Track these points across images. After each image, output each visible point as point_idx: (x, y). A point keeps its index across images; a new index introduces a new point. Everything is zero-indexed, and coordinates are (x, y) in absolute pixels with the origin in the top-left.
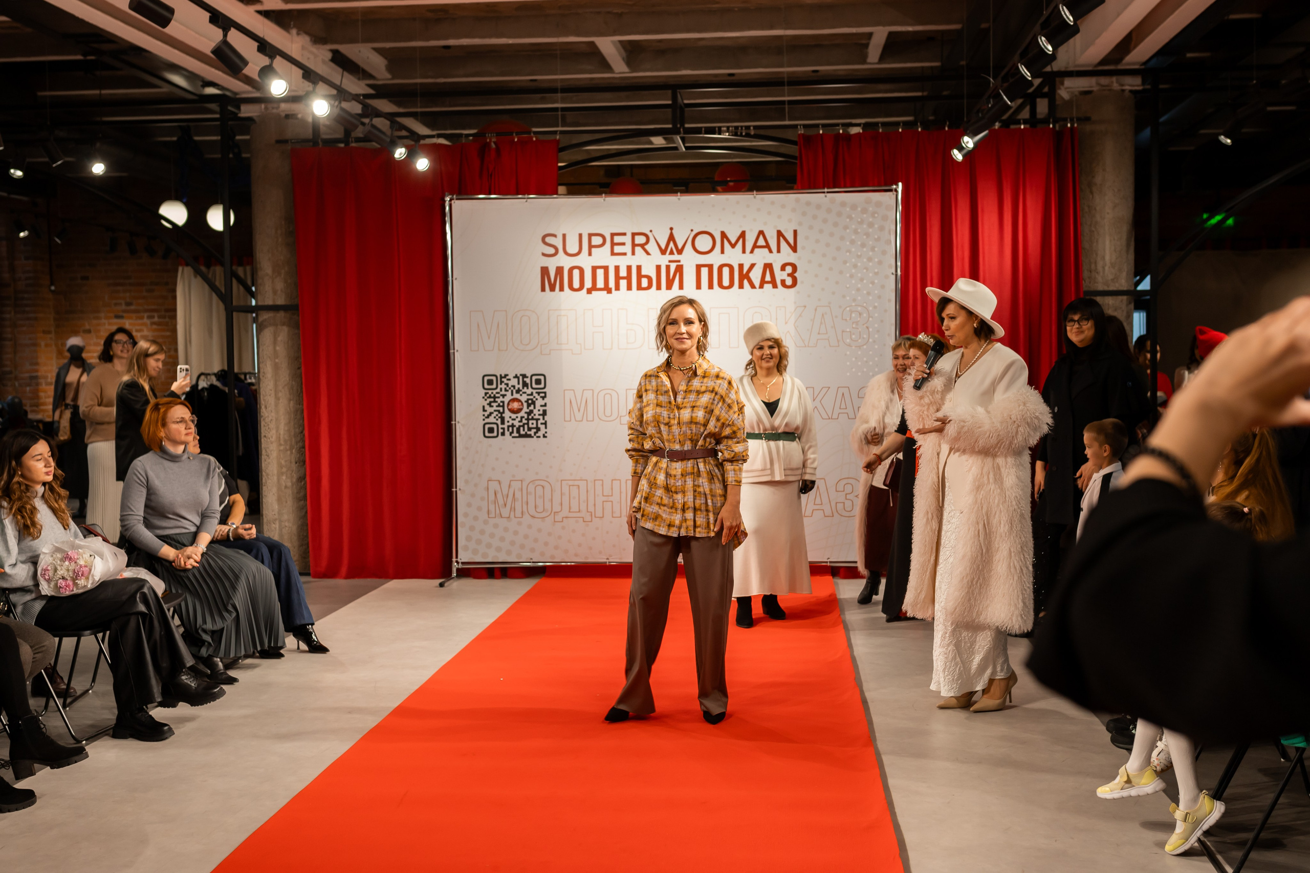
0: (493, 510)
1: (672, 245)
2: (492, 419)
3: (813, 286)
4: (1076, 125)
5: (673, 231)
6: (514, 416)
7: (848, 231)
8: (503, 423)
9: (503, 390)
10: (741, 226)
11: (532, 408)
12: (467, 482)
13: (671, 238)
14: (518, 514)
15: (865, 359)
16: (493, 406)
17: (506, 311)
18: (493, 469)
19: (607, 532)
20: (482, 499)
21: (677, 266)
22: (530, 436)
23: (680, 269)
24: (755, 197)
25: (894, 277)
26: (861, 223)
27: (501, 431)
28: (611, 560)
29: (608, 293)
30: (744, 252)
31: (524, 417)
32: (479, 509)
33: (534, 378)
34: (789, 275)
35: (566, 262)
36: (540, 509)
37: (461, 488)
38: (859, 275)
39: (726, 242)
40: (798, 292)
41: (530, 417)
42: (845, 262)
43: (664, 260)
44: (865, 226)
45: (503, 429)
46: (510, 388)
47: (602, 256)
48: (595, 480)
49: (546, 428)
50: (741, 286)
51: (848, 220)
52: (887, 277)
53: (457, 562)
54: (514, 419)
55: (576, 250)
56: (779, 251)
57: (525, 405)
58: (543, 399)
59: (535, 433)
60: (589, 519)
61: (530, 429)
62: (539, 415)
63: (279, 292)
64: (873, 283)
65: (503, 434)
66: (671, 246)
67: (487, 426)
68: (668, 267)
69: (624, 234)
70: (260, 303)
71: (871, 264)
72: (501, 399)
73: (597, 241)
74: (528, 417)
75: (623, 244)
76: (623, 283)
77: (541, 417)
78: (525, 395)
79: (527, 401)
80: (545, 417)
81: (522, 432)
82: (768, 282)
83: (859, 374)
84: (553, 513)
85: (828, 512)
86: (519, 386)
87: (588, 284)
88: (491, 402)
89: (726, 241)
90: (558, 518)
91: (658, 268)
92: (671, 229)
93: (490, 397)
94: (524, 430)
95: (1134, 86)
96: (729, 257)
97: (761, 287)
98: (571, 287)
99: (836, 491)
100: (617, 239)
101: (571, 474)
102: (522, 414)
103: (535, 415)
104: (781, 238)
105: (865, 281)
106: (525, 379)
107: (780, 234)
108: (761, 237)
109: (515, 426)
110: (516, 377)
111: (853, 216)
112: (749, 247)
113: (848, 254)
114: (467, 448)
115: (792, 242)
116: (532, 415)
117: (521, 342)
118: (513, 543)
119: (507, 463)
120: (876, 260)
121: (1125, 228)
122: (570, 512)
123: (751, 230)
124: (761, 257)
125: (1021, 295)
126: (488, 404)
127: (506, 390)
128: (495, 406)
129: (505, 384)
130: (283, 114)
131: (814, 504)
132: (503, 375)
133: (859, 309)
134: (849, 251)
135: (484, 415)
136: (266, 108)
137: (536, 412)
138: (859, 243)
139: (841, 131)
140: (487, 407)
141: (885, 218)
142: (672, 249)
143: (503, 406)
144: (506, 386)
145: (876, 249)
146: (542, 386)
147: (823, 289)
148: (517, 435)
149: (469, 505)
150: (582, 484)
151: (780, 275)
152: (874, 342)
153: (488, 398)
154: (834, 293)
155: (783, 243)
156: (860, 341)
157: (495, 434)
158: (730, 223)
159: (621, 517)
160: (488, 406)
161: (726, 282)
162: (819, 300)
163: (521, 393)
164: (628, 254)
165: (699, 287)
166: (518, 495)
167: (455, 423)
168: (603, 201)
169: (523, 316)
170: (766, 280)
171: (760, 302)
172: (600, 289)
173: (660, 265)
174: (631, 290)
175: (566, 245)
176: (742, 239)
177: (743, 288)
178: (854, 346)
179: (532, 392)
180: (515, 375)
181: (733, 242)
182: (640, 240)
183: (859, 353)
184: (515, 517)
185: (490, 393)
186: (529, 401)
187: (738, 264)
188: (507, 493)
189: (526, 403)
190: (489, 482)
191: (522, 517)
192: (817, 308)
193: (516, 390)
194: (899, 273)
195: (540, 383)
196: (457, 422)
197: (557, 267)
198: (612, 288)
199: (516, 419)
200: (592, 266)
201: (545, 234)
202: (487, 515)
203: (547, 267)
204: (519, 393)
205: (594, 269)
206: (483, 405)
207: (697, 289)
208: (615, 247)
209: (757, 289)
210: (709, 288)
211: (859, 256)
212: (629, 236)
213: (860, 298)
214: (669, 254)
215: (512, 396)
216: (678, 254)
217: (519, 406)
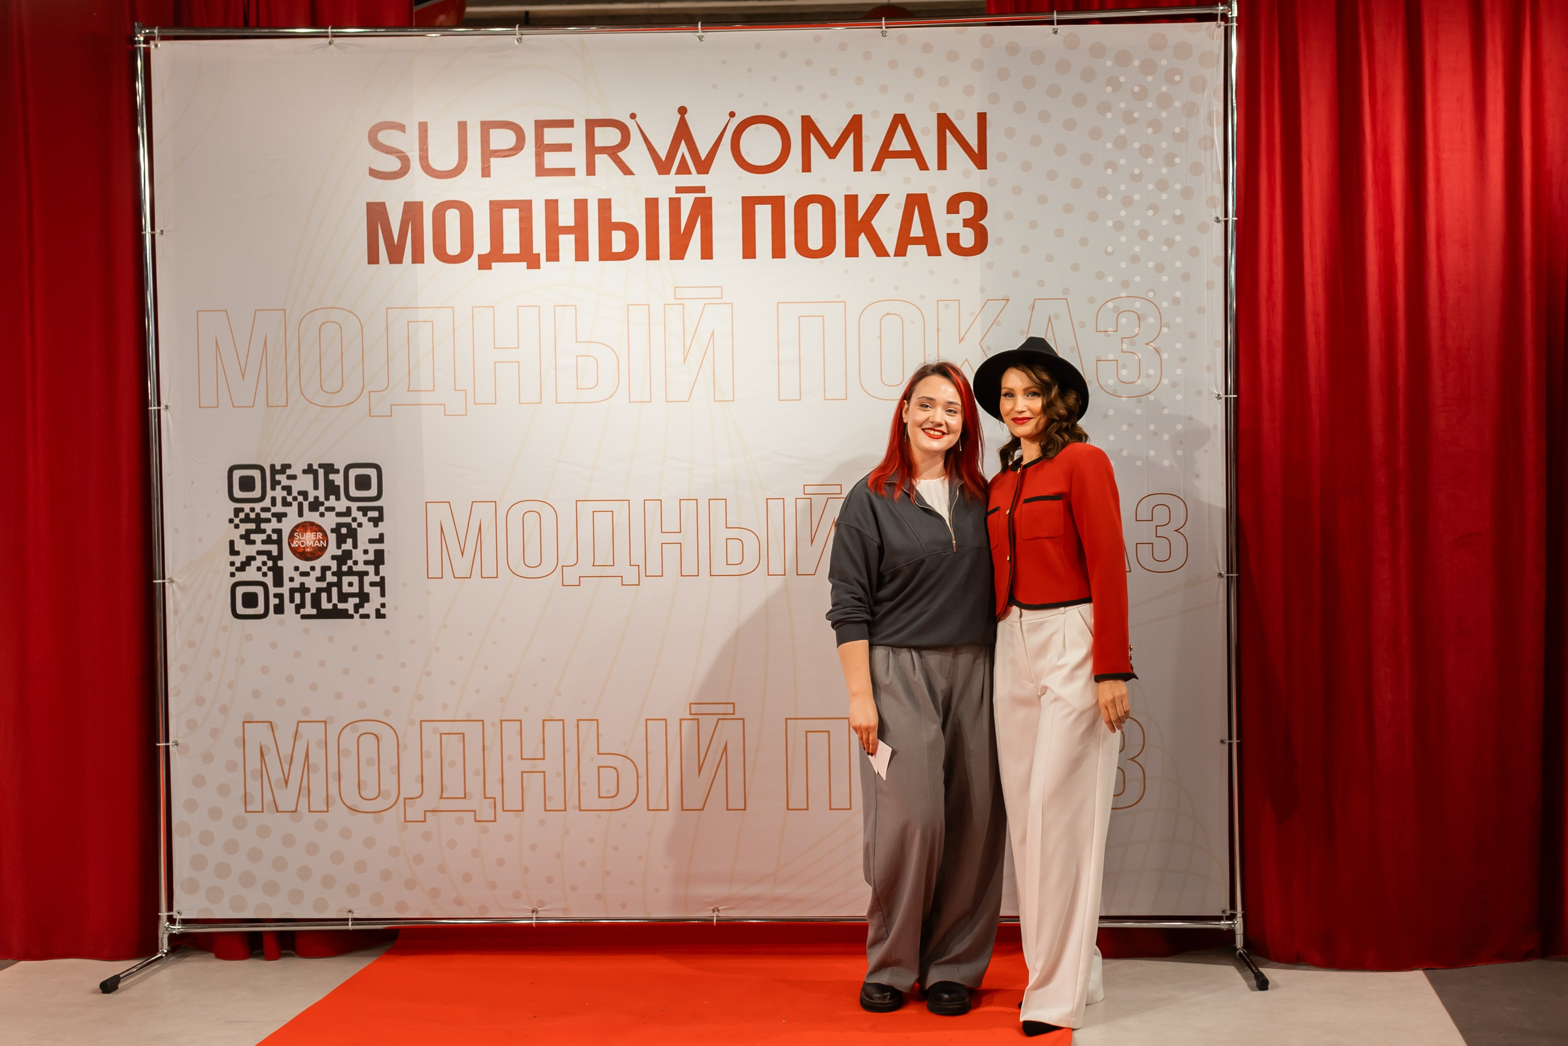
0: (257, 794)
1: (683, 148)
2: (251, 573)
3: (1025, 249)
5: (687, 117)
6: (305, 566)
7: (1109, 115)
8: (278, 582)
9: (279, 501)
10: (850, 105)
11: (348, 545)
12: (192, 725)
13: (683, 133)
14: (318, 803)
15: (1152, 427)
16: (253, 542)
17: (284, 310)
18: (256, 694)
19: (533, 847)
20: (231, 766)
21: (697, 200)
22: (344, 614)
23: (703, 208)
24: (884, 35)
26: (1142, 95)
27: (274, 601)
28: (541, 915)
29: (530, 267)
30: (858, 166)
31: (329, 568)
32: (224, 790)
33: (354, 473)
34: (967, 223)
35: (428, 193)
36: (370, 791)
37: (180, 741)
38: (1137, 223)
40: (990, 265)
41: (345, 568)
42: (1103, 192)
43: (664, 187)
44: (1150, 105)
46: (295, 499)
47: (515, 178)
48: (501, 721)
49: (383, 594)
50: (852, 251)
51: (1109, 89)
52: (1203, 228)
53: (171, 920)
54: (305, 574)
55: (452, 163)
56: (942, 165)
57: (332, 538)
58: (376, 525)
59: (357, 607)
60: (487, 813)
61: (343, 598)
62: (366, 563)
64: (1170, 242)
65: (279, 609)
66: (682, 153)
67: (240, 591)
68: (675, 204)
69: (569, 124)
71: (1164, 196)
72: (274, 524)
73: (502, 139)
74: (339, 567)
75: (567, 147)
76: (567, 243)
77: (371, 569)
78: (331, 515)
79: (336, 530)
80: (381, 566)
81: (326, 605)
82: (917, 241)
84: (401, 800)
86: (316, 493)
87: (482, 245)
88: (249, 532)
89: (814, 143)
90: (414, 812)
91: (652, 205)
92: (683, 111)
93: (247, 519)
94: (329, 600)
96: (823, 180)
97: (901, 251)
98: (441, 254)
100: (552, 136)
101: (445, 707)
102: (326, 560)
103: (356, 563)
104: (948, 133)
105: (1150, 239)
106: (332, 477)
107: (944, 123)
108: (900, 131)
109: (308, 590)
110: (309, 470)
111: (1122, 79)
112: (869, 158)
113: (1109, 171)
114: (192, 644)
115: (973, 142)
116: (350, 563)
117: (321, 387)
118: (304, 873)
119: (290, 679)
120: (1178, 186)
122: (441, 798)
123: (875, 114)
124: (900, 180)
125: (1528, 271)
126: (242, 537)
127: (285, 503)
128: (258, 542)
129: (284, 488)
132: (278, 467)
133: (1138, 304)
134: (1112, 165)
135: (232, 564)
137: (357, 555)
138: (1137, 145)
140: (240, 545)
141: (1198, 85)
142: (683, 160)
143: (279, 542)
144: (285, 493)
145: (1177, 160)
146: (373, 492)
147: (1050, 258)
148: (314, 612)
149: (199, 781)
150: (472, 731)
151: (945, 224)
152: (1174, 385)
153: (242, 521)
154: (1075, 267)
155: (953, 147)
156: (1139, 382)
157: (260, 609)
158: (824, 96)
159: (565, 810)
160: (244, 541)
161: (815, 241)
162: (1041, 283)
163: (322, 509)
164: (577, 172)
165: (749, 252)
166: (317, 756)
167: (164, 584)
168: (516, 42)
169: (324, 323)
170: (912, 235)
171: (897, 288)
172: (511, 258)
173: (656, 200)
174: (586, 259)
175: (427, 148)
176: (852, 136)
177: (857, 256)
178: (1125, 396)
179: (349, 509)
180: (306, 468)
181: (832, 145)
182: (607, 137)
183: (1138, 412)
184: (310, 811)
185: (247, 510)
186: (340, 530)
187: (845, 195)
188: (290, 753)
189: (335, 535)
190: (246, 724)
191: (327, 811)
192: (1035, 304)
193: (310, 503)
194: (1232, 218)
195: (368, 487)
196: (166, 581)
197: (408, 206)
198: (539, 254)
199: (311, 572)
200: (491, 202)
201: (377, 122)
202: (244, 806)
203: (383, 205)
204: (317, 510)
205: (497, 208)
206: (232, 539)
207: (745, 257)
208: (546, 154)
209: (889, 256)
210: (773, 257)
211: (1136, 178)
212: (580, 130)
213: (1138, 279)
214: (676, 174)
215: (300, 518)
216: (699, 172)
217: (317, 541)
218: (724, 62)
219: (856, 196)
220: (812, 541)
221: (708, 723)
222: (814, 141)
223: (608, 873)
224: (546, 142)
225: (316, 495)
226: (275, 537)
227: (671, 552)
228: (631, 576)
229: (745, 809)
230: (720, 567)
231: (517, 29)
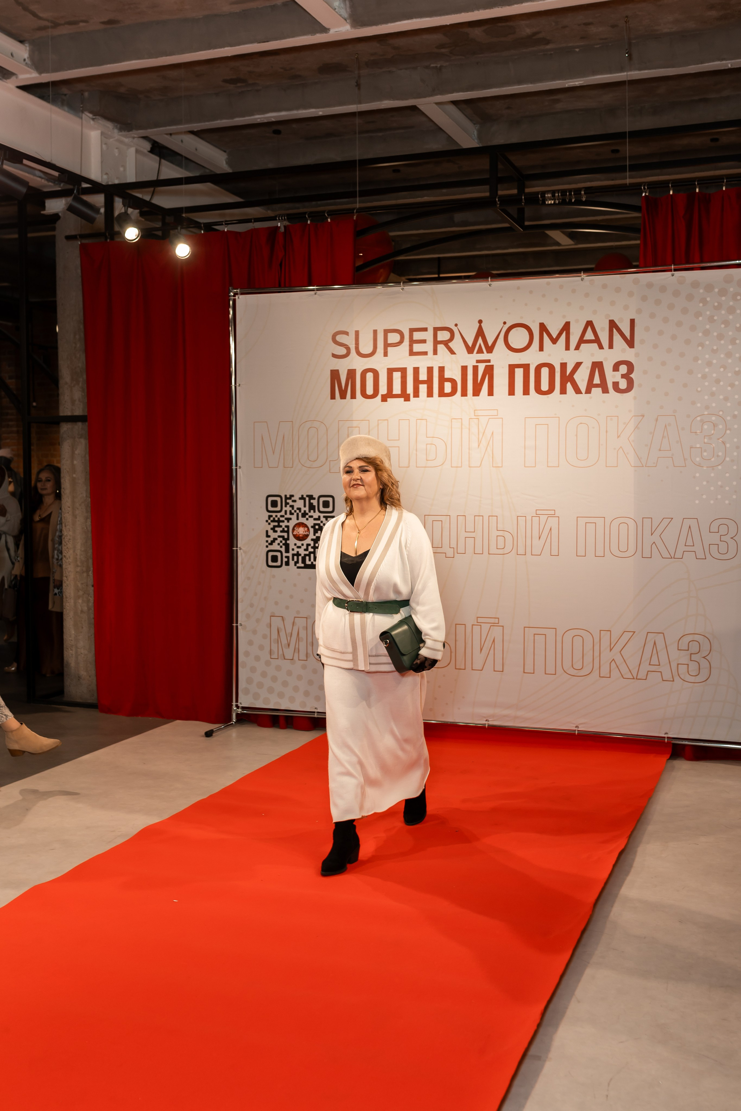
0: (276, 650)
1: (480, 341)
2: (275, 546)
3: (653, 390)
5: (482, 324)
6: (299, 543)
7: (701, 318)
8: (287, 551)
9: (288, 513)
10: (564, 317)
12: (248, 616)
13: (480, 333)
14: (303, 656)
15: (720, 483)
16: (276, 531)
17: (292, 421)
18: (276, 603)
20: (264, 637)
21: (486, 365)
23: (489, 370)
24: (582, 280)
26: (719, 308)
27: (285, 560)
29: (405, 400)
30: (567, 348)
31: (310, 545)
33: (322, 500)
34: (623, 376)
35: (359, 364)
37: (242, 623)
38: (714, 375)
39: (546, 337)
40: (635, 398)
42: (696, 359)
43: (470, 360)
45: (287, 557)
46: (295, 511)
47: (399, 357)
50: (563, 391)
51: (701, 305)
53: (237, 707)
54: (299, 547)
55: (370, 350)
56: (611, 346)
57: (312, 530)
64: (731, 385)
65: (287, 564)
67: (271, 554)
68: (475, 369)
69: (425, 329)
71: (730, 361)
72: (286, 523)
73: (394, 338)
75: (424, 341)
76: (423, 388)
78: (311, 519)
79: (313, 527)
81: (308, 562)
82: (597, 386)
83: (712, 502)
85: (667, 675)
87: (383, 390)
88: (275, 526)
91: (464, 369)
92: (480, 322)
93: (274, 521)
94: (310, 560)
96: (549, 355)
97: (588, 391)
98: (364, 394)
99: (678, 650)
100: (417, 336)
102: (308, 541)
104: (614, 330)
105: (721, 383)
106: (312, 501)
107: (613, 325)
108: (589, 329)
109: (300, 555)
110: (302, 498)
111: (708, 299)
112: (573, 343)
113: (700, 348)
114: (249, 578)
117: (308, 458)
118: (296, 689)
119: (291, 597)
123: (577, 321)
124: (588, 354)
126: (272, 529)
127: (291, 514)
128: (279, 531)
129: (291, 506)
131: (650, 665)
132: (288, 496)
133: (714, 418)
134: (701, 345)
135: (267, 541)
138: (715, 334)
139: (698, 190)
140: (271, 532)
142: (480, 345)
143: (288, 532)
144: (291, 509)
145: (738, 342)
146: (330, 509)
147: (666, 394)
148: (303, 565)
149: (251, 643)
151: (611, 377)
152: (732, 461)
153: (272, 521)
154: (680, 399)
155: (617, 337)
156: (713, 459)
157: (279, 563)
158: (551, 313)
160: (272, 531)
161: (545, 386)
162: (662, 407)
163: (307, 516)
164: (429, 353)
165: (512, 392)
166: (303, 634)
167: (237, 550)
168: (402, 291)
169: (310, 428)
170: (594, 383)
171: (586, 410)
172: (396, 396)
173: (466, 367)
174: (432, 396)
175: (358, 344)
176: (565, 332)
177: (566, 393)
178: (705, 466)
179: (319, 517)
180: (301, 497)
181: (554, 337)
182: (443, 336)
183: (712, 475)
184: (299, 660)
185: (274, 516)
186: (315, 527)
187: (561, 364)
188: (291, 632)
189: (313, 529)
190: (272, 617)
191: (307, 660)
192: (658, 418)
193: (302, 514)
195: (328, 507)
196: (238, 549)
197: (349, 370)
198: (409, 394)
199: (302, 547)
200: (388, 369)
201: (335, 331)
202: (270, 656)
203: (338, 371)
204: (305, 517)
205: (390, 371)
206: (267, 530)
207: (510, 394)
208: (414, 345)
209: (582, 393)
210: (524, 394)
211: (714, 351)
212: (430, 333)
213: (714, 405)
214: (478, 353)
215: (298, 521)
216: (488, 352)
217: (305, 532)
218: (501, 297)
219: (566, 363)
220: (540, 538)
221: (485, 627)
222: (545, 335)
223: (436, 699)
224: (414, 339)
225: (305, 510)
226: (286, 529)
227: (470, 542)
228: (450, 553)
229: (503, 671)
230: (493, 550)
231: (402, 284)
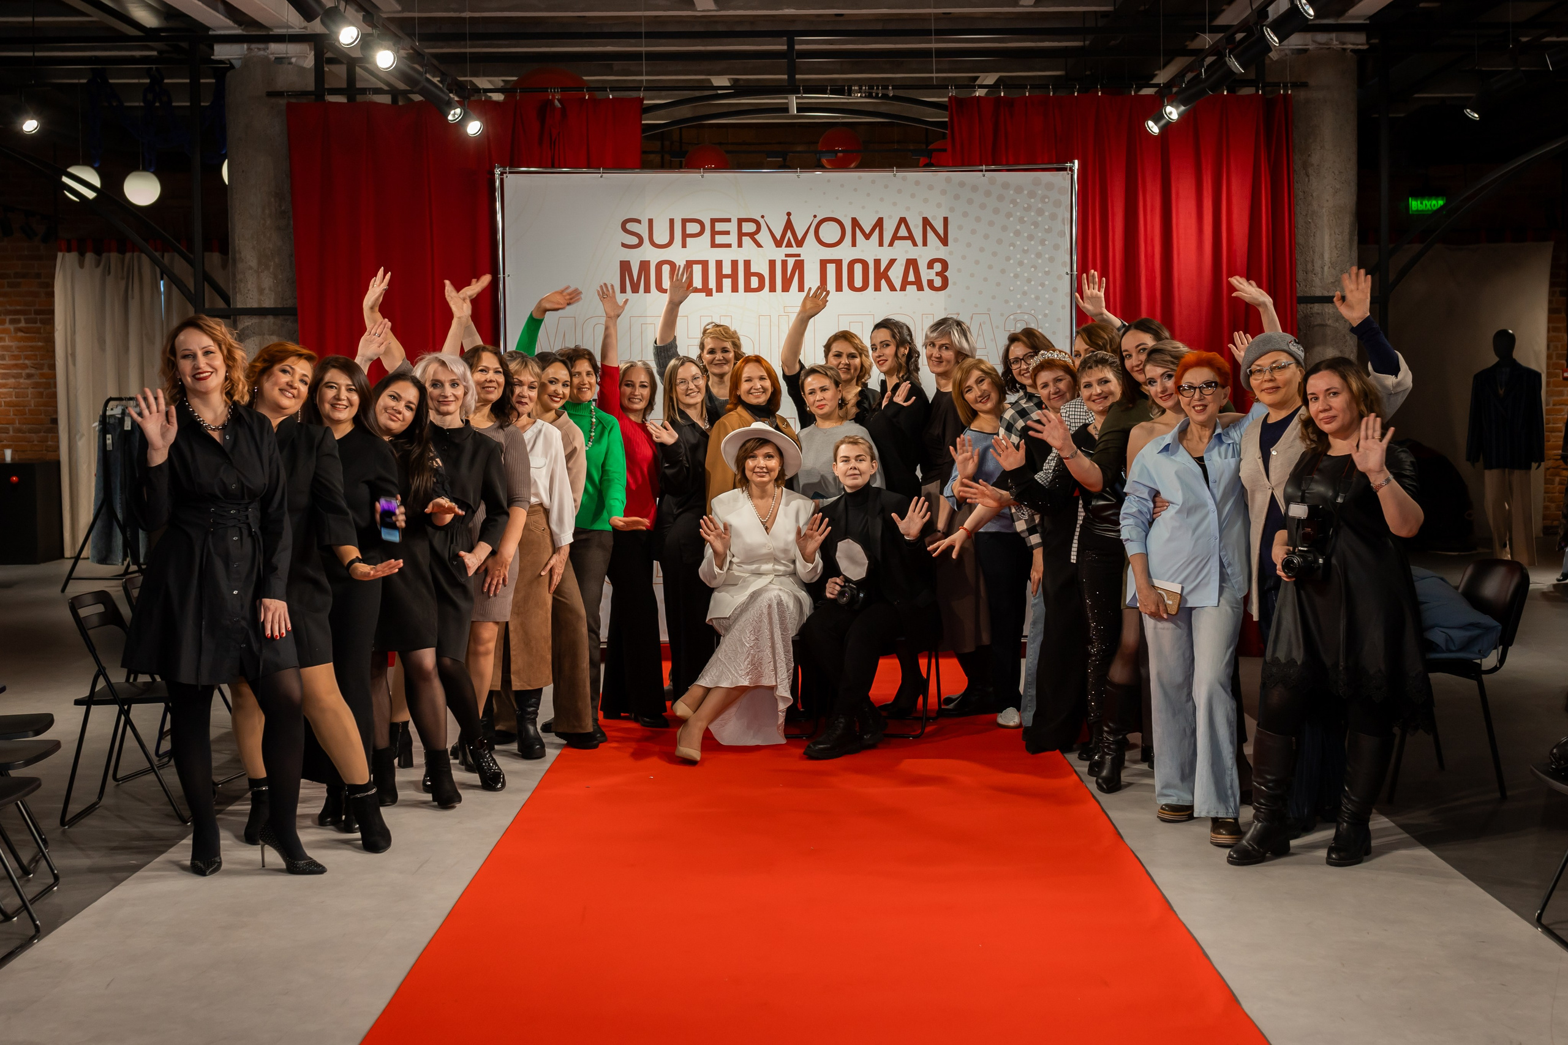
1: (789, 234)
3: (968, 288)
4: (1290, 92)
5: (791, 217)
7: (1011, 219)
10: (877, 212)
13: (789, 226)
21: (796, 261)
23: (799, 265)
24: (895, 176)
25: (1069, 277)
26: (1028, 209)
29: (707, 295)
30: (881, 244)
34: (937, 274)
35: (654, 256)
38: (1026, 275)
39: (858, 232)
40: (950, 296)
42: (1008, 259)
43: (779, 254)
44: (1033, 214)
47: (700, 249)
50: (878, 288)
51: (1011, 206)
52: (1060, 277)
55: (666, 240)
56: (925, 244)
63: (267, 291)
64: (1042, 285)
66: (789, 236)
68: (784, 263)
69: (729, 220)
70: (239, 306)
71: (1040, 261)
73: (693, 228)
75: (728, 233)
76: (727, 283)
82: (911, 283)
91: (772, 263)
92: (789, 214)
95: (1358, 45)
96: (863, 251)
97: (903, 289)
100: (719, 227)
104: (928, 228)
105: (1033, 283)
107: (926, 222)
108: (903, 226)
111: (1018, 201)
112: (887, 240)
113: (1012, 248)
115: (941, 232)
120: (1047, 256)
121: (1348, 220)
124: (903, 251)
130: (272, 57)
133: (1026, 317)
134: (1013, 245)
136: (249, 49)
138: (1026, 235)
139: (1002, 95)
141: (1057, 204)
142: (789, 240)
145: (1047, 243)
147: (980, 293)
151: (926, 275)
154: (994, 297)
155: (930, 234)
158: (863, 207)
161: (858, 283)
162: (976, 306)
164: (733, 246)
168: (701, 177)
170: (909, 280)
172: (696, 290)
173: (775, 261)
174: (737, 291)
175: (653, 233)
176: (878, 228)
177: (880, 291)
181: (868, 232)
182: (748, 227)
194: (1075, 273)
197: (642, 263)
198: (712, 289)
201: (626, 218)
203: (629, 262)
205: (689, 264)
208: (717, 237)
209: (897, 291)
210: (837, 291)
211: (1025, 252)
212: (734, 223)
213: (1026, 304)
216: (797, 247)
218: (811, 188)
222: (858, 230)
224: (717, 229)
231: (702, 170)
